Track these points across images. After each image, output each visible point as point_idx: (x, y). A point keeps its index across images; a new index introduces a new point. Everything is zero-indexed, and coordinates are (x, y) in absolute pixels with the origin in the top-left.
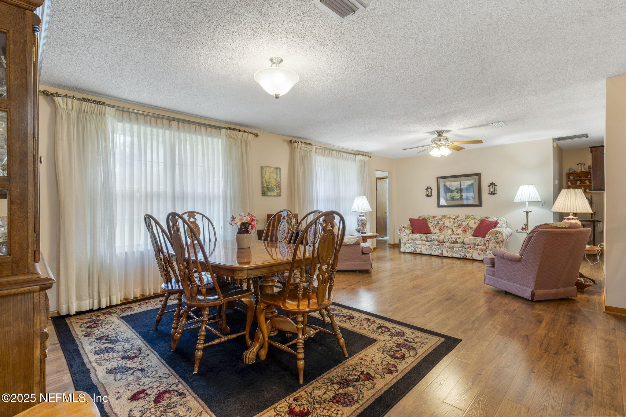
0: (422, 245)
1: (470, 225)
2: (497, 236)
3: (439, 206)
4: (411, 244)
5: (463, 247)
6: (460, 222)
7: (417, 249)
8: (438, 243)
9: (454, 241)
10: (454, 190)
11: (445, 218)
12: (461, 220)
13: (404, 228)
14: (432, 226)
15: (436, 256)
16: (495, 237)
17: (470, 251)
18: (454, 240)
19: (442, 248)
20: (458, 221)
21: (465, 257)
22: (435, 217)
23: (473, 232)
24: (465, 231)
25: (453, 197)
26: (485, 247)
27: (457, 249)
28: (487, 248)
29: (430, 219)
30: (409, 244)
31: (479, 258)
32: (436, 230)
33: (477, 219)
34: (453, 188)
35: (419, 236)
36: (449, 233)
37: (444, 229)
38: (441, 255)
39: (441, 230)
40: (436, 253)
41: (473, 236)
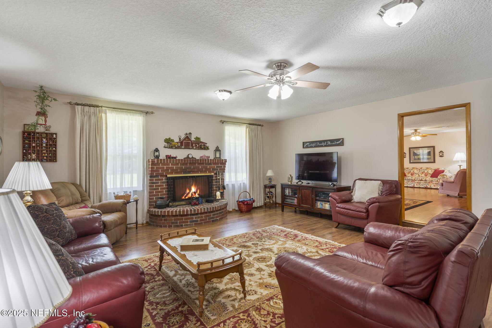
1: (429, 172)
2: (444, 177)
3: (410, 162)
5: (426, 182)
6: (423, 171)
8: (411, 181)
11: (414, 169)
12: (423, 170)
17: (429, 184)
18: (420, 179)
19: (414, 183)
20: (422, 170)
21: (427, 187)
22: (408, 168)
23: (430, 176)
24: (426, 175)
25: (419, 158)
26: (438, 182)
27: (422, 184)
31: (434, 187)
32: (409, 175)
33: (433, 169)
36: (417, 176)
37: (414, 174)
39: (412, 175)
40: (411, 186)
41: (431, 177)
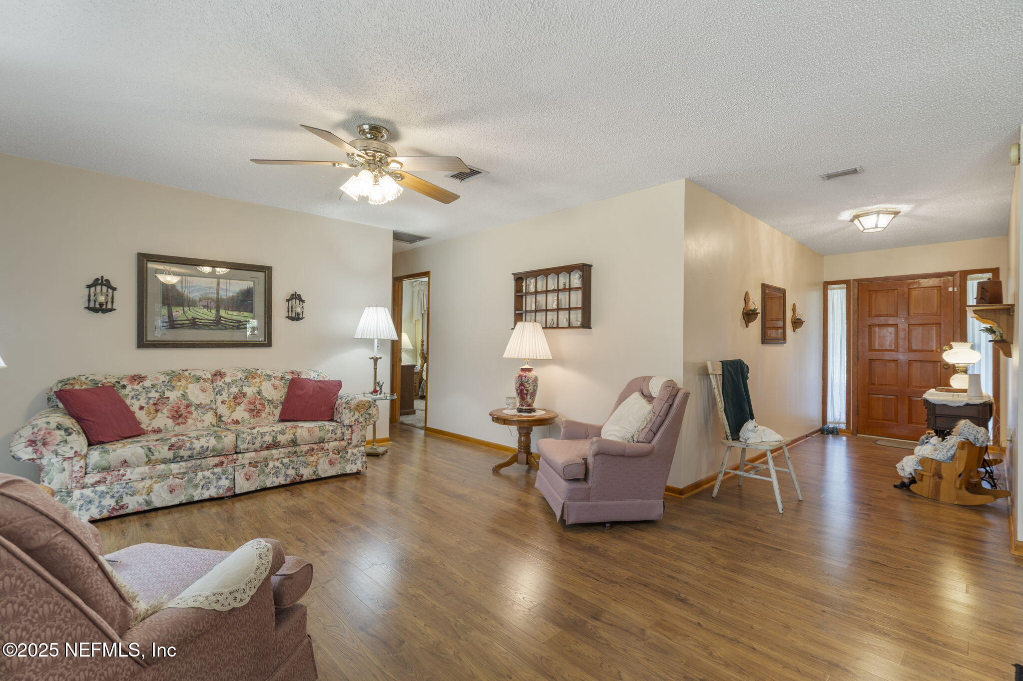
0: (151, 478)
1: (265, 394)
2: (370, 412)
3: (143, 343)
4: (101, 488)
5: (296, 452)
6: (234, 390)
7: (127, 500)
8: (216, 460)
9: (271, 441)
10: (198, 299)
11: (183, 380)
12: (234, 382)
13: (62, 432)
14: (142, 408)
15: (211, 499)
16: (367, 416)
17: (312, 459)
18: (268, 439)
19: (230, 470)
21: (298, 479)
22: (137, 379)
23: (277, 412)
24: (255, 412)
25: (194, 319)
26: (344, 443)
27: (278, 464)
28: (349, 444)
29: (124, 387)
30: (88, 492)
31: (330, 473)
32: (162, 420)
33: (274, 377)
34: (195, 295)
35: (141, 452)
37: (190, 413)
38: (229, 494)
39: (178, 416)
40: (212, 492)
41: (282, 420)
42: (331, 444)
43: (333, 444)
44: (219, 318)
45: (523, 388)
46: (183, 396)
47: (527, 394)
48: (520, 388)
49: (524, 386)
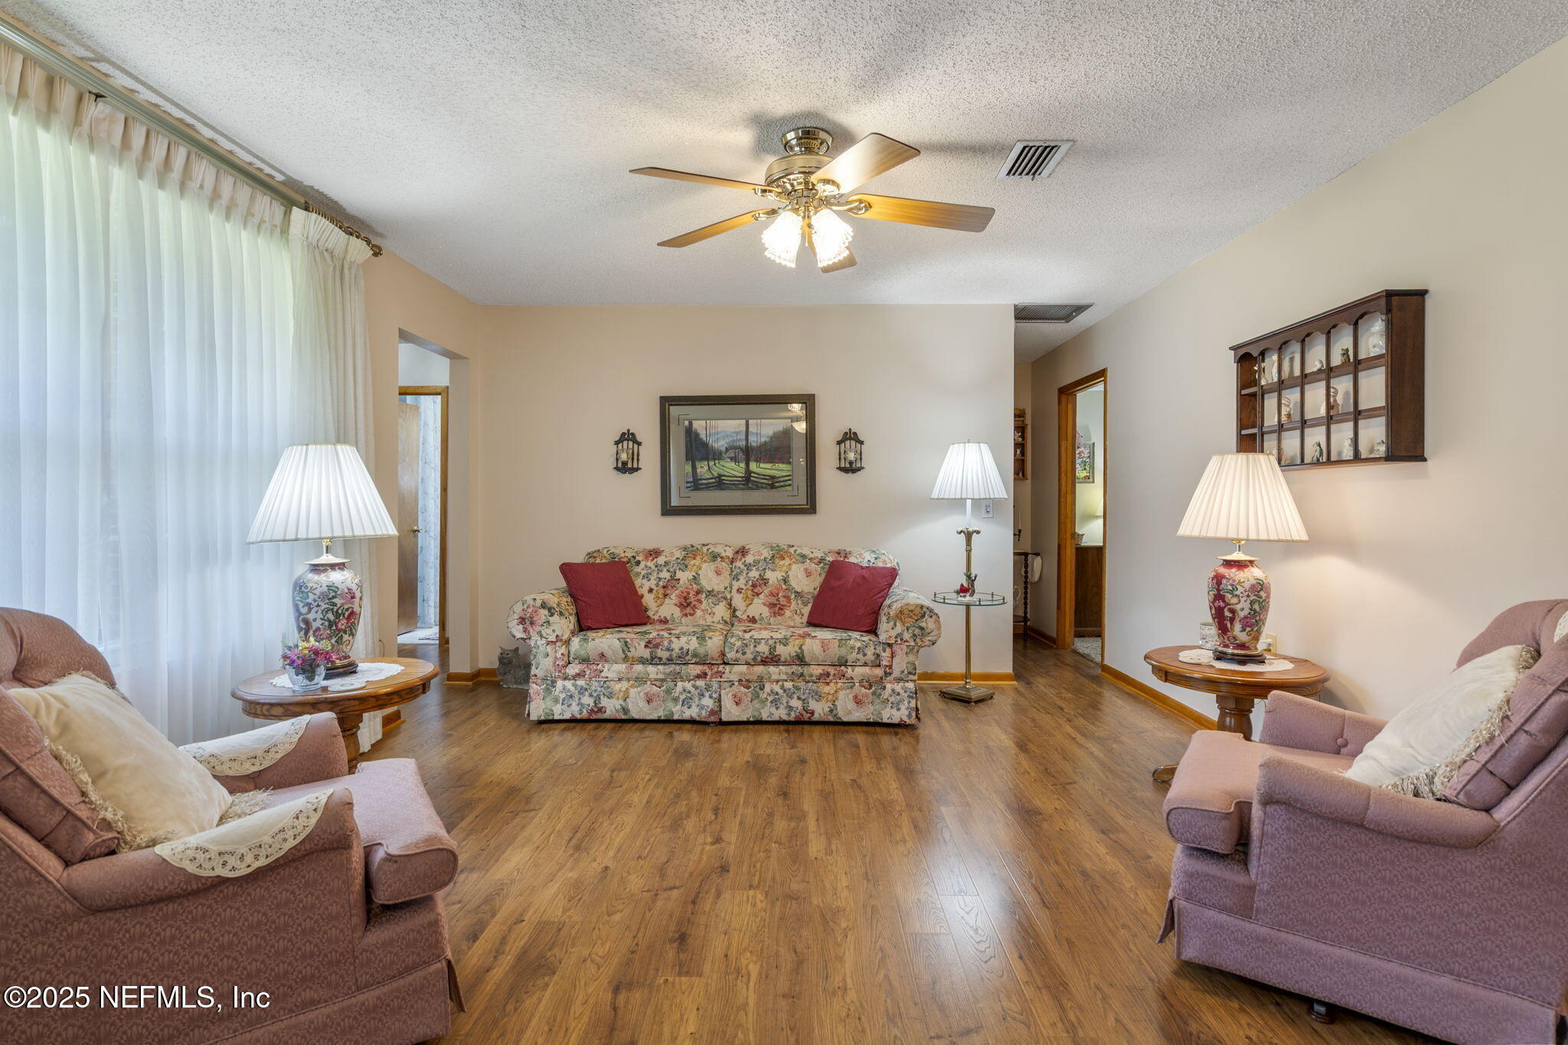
0: (628, 680)
1: (793, 583)
2: (923, 625)
3: (668, 510)
4: (581, 682)
5: (802, 675)
6: (754, 574)
7: (604, 702)
8: (698, 670)
9: (767, 653)
10: (723, 449)
11: (698, 558)
12: (757, 562)
13: (546, 612)
14: (651, 591)
15: (692, 722)
16: (917, 631)
17: (827, 689)
18: (763, 648)
19: (715, 686)
20: (748, 567)
21: (806, 716)
22: (654, 553)
23: (807, 610)
24: (777, 608)
25: (720, 476)
26: (879, 672)
27: (777, 688)
28: (887, 674)
29: (638, 563)
30: (569, 684)
31: (858, 715)
32: (669, 609)
33: (811, 559)
34: (720, 444)
35: (617, 644)
36: (718, 617)
37: (700, 601)
38: (712, 719)
39: (686, 605)
40: (692, 713)
41: (811, 623)
42: (858, 670)
43: (860, 671)
44: (748, 472)
45: (1222, 604)
46: (695, 578)
47: (1232, 620)
48: (1216, 604)
49: (1224, 601)
